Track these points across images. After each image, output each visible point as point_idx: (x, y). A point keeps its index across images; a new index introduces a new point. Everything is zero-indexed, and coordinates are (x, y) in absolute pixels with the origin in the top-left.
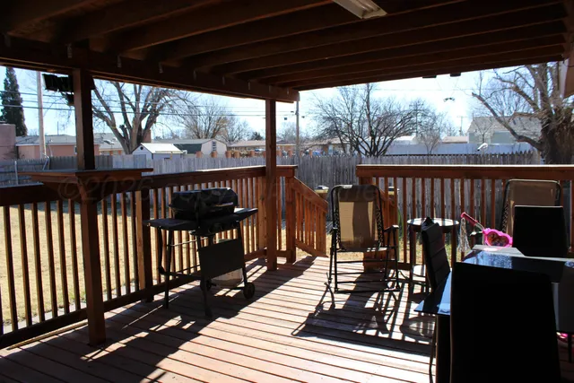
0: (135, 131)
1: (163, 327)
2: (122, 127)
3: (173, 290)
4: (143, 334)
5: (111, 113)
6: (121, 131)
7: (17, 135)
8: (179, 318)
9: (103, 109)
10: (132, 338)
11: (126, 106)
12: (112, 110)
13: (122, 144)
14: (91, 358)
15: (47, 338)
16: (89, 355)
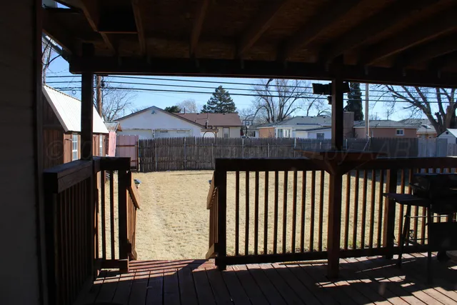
0: (449, 117)
1: (387, 280)
2: (437, 114)
3: (413, 254)
4: (368, 281)
5: (428, 103)
6: (435, 117)
7: (355, 120)
8: (404, 277)
9: (421, 100)
10: (358, 281)
11: (442, 96)
12: (429, 100)
13: (436, 128)
14: (322, 285)
15: (305, 264)
16: (321, 284)
